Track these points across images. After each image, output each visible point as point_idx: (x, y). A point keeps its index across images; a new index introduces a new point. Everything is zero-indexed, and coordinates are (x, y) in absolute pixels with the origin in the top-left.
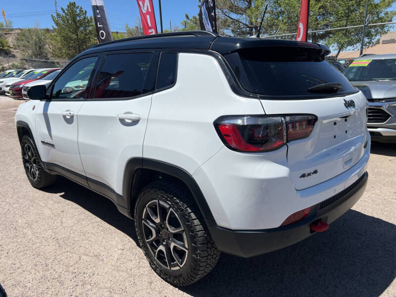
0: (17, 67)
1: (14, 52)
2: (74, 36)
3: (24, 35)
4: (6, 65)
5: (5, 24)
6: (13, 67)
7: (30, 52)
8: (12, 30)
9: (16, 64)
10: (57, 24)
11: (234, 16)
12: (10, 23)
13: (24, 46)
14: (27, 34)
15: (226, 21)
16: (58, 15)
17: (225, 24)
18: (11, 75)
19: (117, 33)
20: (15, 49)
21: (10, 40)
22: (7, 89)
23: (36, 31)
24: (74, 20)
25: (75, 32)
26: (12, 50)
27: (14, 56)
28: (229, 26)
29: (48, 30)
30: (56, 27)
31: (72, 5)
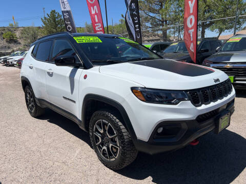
0: (21, 50)
1: (20, 41)
2: (55, 30)
3: (25, 31)
4: (15, 49)
5: (14, 24)
6: (19, 49)
7: (29, 40)
8: (18, 28)
9: (21, 48)
10: (45, 23)
11: (152, 14)
12: (17, 23)
13: (26, 37)
14: (27, 30)
15: (147, 18)
16: (45, 18)
17: (147, 20)
18: (17, 54)
19: (80, 28)
20: (20, 39)
21: (18, 34)
22: (15, 63)
23: (32, 28)
24: (54, 21)
25: (55, 28)
26: (18, 40)
27: (20, 43)
28: (149, 21)
29: (39, 28)
30: (44, 25)
31: (53, 12)
